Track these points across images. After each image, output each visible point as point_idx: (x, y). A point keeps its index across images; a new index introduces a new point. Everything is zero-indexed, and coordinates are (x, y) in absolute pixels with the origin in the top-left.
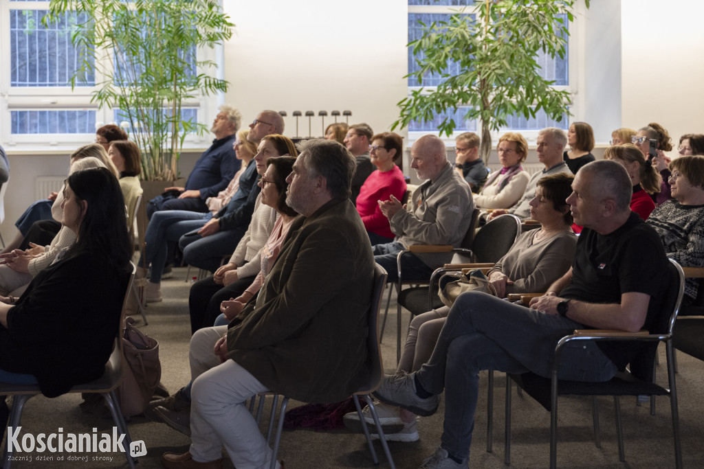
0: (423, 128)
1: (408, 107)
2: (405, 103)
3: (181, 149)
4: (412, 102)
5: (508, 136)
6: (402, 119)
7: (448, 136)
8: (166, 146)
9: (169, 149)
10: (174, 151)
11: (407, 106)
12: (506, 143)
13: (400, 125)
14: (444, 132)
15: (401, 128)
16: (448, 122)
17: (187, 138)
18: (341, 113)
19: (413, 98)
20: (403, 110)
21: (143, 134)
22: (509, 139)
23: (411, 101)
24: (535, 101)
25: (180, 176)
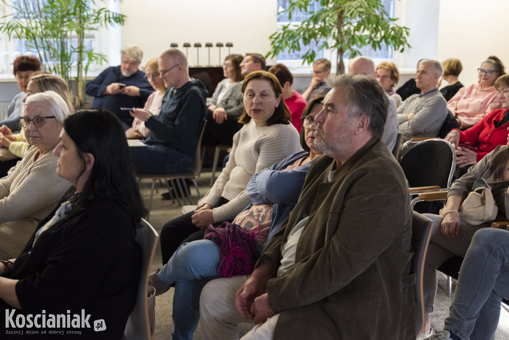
0: (287, 57)
1: (278, 40)
2: (275, 36)
3: (86, 77)
4: (281, 36)
5: (384, 64)
6: (273, 50)
7: (309, 64)
8: (73, 74)
9: (75, 77)
10: (80, 79)
11: (276, 39)
12: (383, 70)
13: (271, 55)
14: (306, 61)
15: (272, 58)
16: (310, 53)
17: (91, 67)
18: (225, 45)
19: (282, 32)
20: (273, 43)
21: (49, 62)
22: (385, 68)
23: (280, 34)
24: (379, 35)
25: (86, 101)
